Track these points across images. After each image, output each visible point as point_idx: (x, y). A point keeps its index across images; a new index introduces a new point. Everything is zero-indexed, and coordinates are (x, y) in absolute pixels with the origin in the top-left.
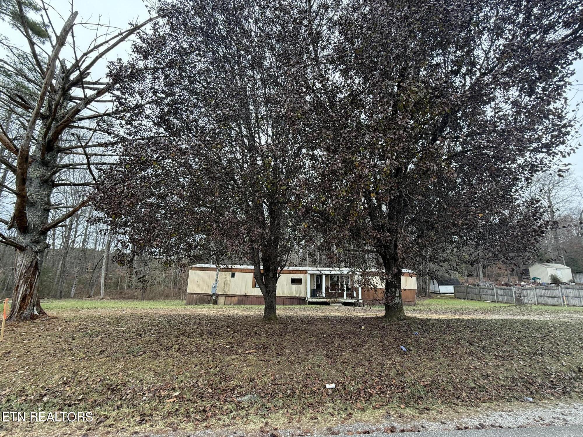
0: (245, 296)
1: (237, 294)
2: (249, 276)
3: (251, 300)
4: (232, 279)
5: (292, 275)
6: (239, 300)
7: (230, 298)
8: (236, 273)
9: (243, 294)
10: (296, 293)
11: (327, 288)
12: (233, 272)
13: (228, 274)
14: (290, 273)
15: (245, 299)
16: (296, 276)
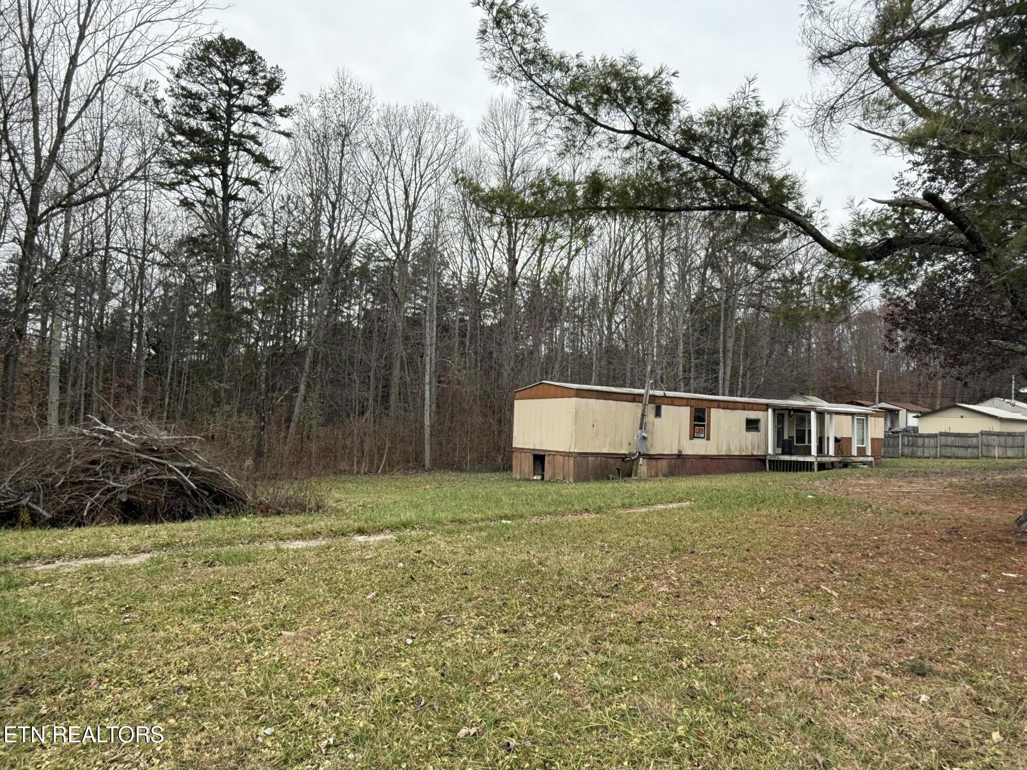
0: (680, 456)
1: (666, 453)
2: (685, 413)
3: (688, 464)
4: (657, 420)
5: (747, 412)
6: (670, 466)
7: (654, 462)
8: (663, 407)
9: (675, 452)
10: (753, 448)
11: (791, 437)
12: (657, 404)
13: (651, 408)
14: (744, 409)
15: (679, 462)
16: (753, 415)
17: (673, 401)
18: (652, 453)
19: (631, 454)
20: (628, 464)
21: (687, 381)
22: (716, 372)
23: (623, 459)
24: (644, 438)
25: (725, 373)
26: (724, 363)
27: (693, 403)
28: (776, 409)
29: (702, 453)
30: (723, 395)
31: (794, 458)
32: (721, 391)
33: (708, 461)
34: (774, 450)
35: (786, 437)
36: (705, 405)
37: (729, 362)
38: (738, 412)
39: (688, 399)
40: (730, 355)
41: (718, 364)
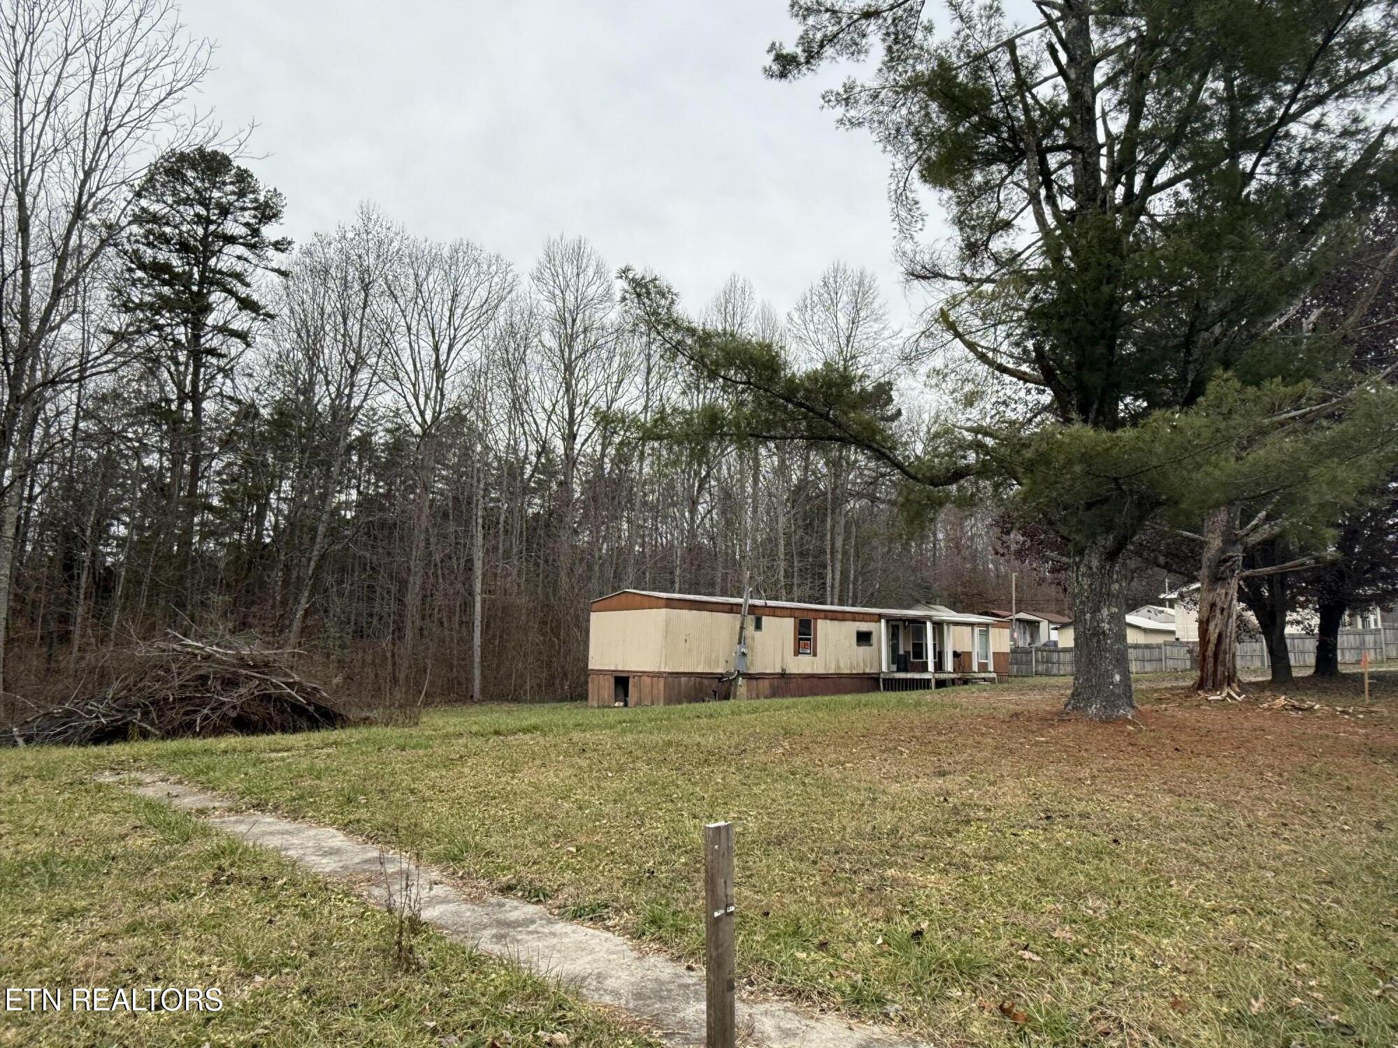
0: (783, 675)
1: (768, 671)
2: (789, 624)
3: (793, 686)
4: (758, 634)
5: (857, 624)
6: (771, 686)
7: (754, 682)
8: (764, 619)
9: (778, 670)
10: (865, 665)
11: (907, 653)
12: (758, 614)
13: (750, 620)
14: (854, 620)
15: (782, 682)
16: (864, 627)
17: (775, 612)
18: (752, 671)
19: (729, 674)
20: (727, 685)
21: (789, 588)
22: (822, 577)
23: (720, 679)
24: (744, 654)
25: (833, 579)
26: (833, 566)
27: (797, 614)
28: (890, 620)
29: (809, 671)
30: (832, 604)
31: (909, 676)
32: (829, 600)
33: (815, 681)
34: (889, 668)
35: (901, 652)
36: (810, 616)
37: (838, 566)
38: (848, 623)
39: (791, 609)
40: (840, 557)
41: (825, 567)
